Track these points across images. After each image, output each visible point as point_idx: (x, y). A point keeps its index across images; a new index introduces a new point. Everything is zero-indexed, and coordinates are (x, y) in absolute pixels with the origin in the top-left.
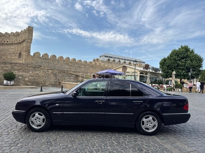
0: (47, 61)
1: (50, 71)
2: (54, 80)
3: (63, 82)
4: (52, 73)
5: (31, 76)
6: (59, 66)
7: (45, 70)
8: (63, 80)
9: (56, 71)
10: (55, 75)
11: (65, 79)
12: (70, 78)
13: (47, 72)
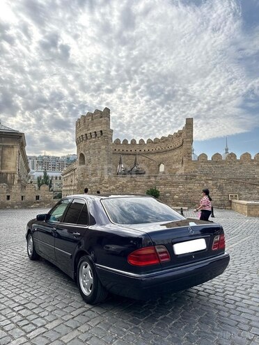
0: (219, 165)
1: (210, 182)
2: (218, 197)
3: (235, 201)
4: (215, 185)
5: (182, 192)
6: (241, 170)
7: (203, 182)
8: (236, 196)
9: (222, 181)
10: (220, 188)
11: (240, 195)
12: (252, 192)
13: (205, 185)
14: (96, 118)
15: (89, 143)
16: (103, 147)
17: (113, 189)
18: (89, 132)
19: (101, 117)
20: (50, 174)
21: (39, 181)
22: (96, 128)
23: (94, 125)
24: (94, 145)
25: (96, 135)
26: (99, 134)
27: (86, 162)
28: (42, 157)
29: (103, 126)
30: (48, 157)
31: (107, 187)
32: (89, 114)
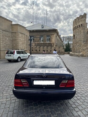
14: (80, 19)
15: (77, 30)
16: (82, 31)
17: (85, 49)
18: (77, 25)
19: (82, 18)
20: (70, 43)
21: (66, 45)
22: (80, 23)
23: (79, 22)
24: (79, 31)
25: (79, 26)
26: (81, 26)
27: (75, 38)
28: (68, 37)
29: (83, 22)
30: (71, 36)
31: (83, 48)
32: (78, 18)
